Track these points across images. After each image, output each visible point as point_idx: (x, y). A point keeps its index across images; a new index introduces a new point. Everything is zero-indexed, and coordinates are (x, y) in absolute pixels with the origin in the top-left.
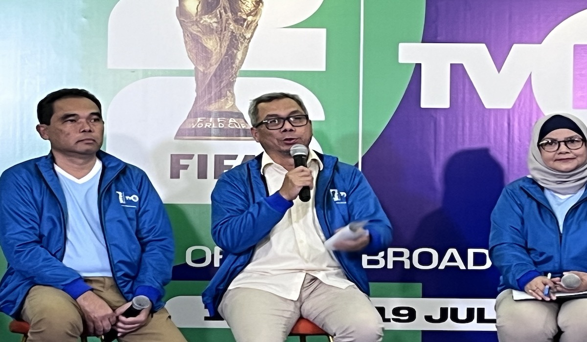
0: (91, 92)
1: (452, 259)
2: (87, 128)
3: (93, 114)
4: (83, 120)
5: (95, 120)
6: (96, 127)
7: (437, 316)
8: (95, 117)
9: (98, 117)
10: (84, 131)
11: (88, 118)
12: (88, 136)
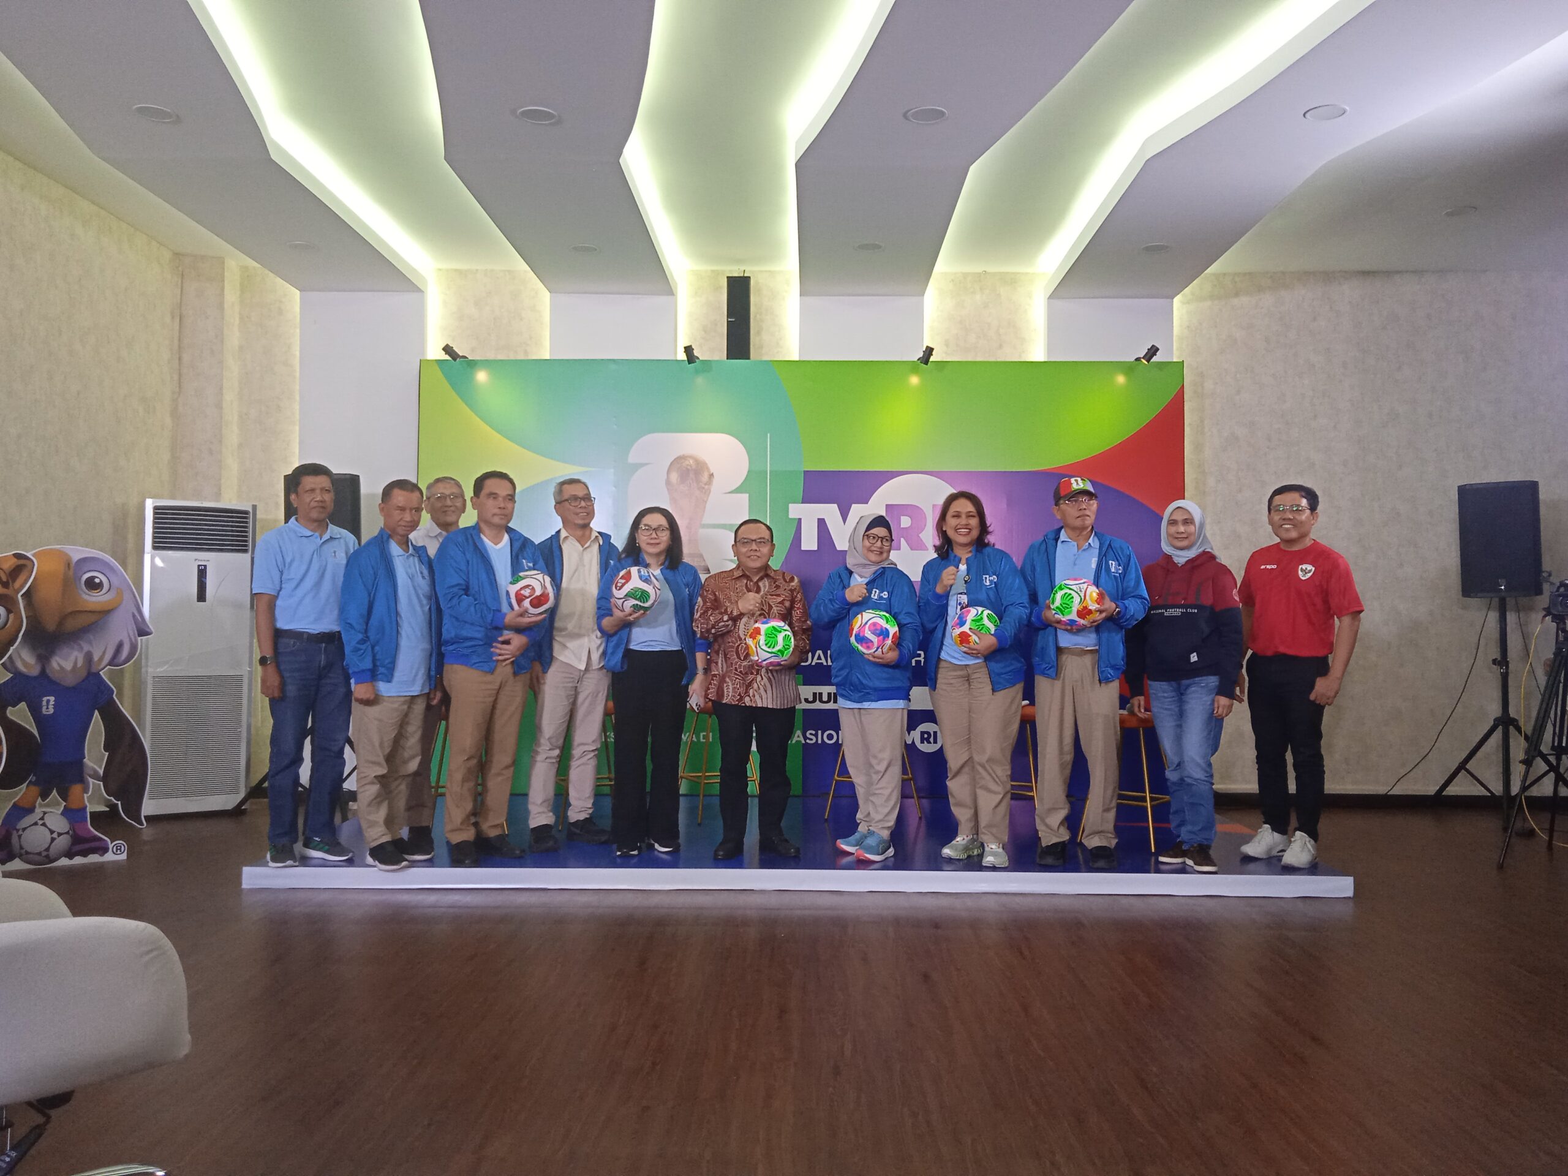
0: (512, 476)
1: (819, 658)
2: (502, 505)
3: (509, 495)
4: (500, 499)
5: (510, 500)
6: (509, 505)
7: (811, 699)
8: (510, 497)
9: (511, 498)
10: (500, 508)
11: (504, 498)
12: (503, 512)
